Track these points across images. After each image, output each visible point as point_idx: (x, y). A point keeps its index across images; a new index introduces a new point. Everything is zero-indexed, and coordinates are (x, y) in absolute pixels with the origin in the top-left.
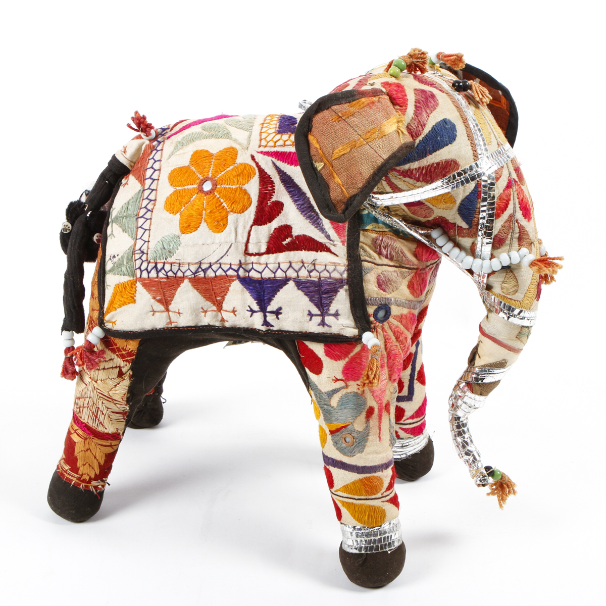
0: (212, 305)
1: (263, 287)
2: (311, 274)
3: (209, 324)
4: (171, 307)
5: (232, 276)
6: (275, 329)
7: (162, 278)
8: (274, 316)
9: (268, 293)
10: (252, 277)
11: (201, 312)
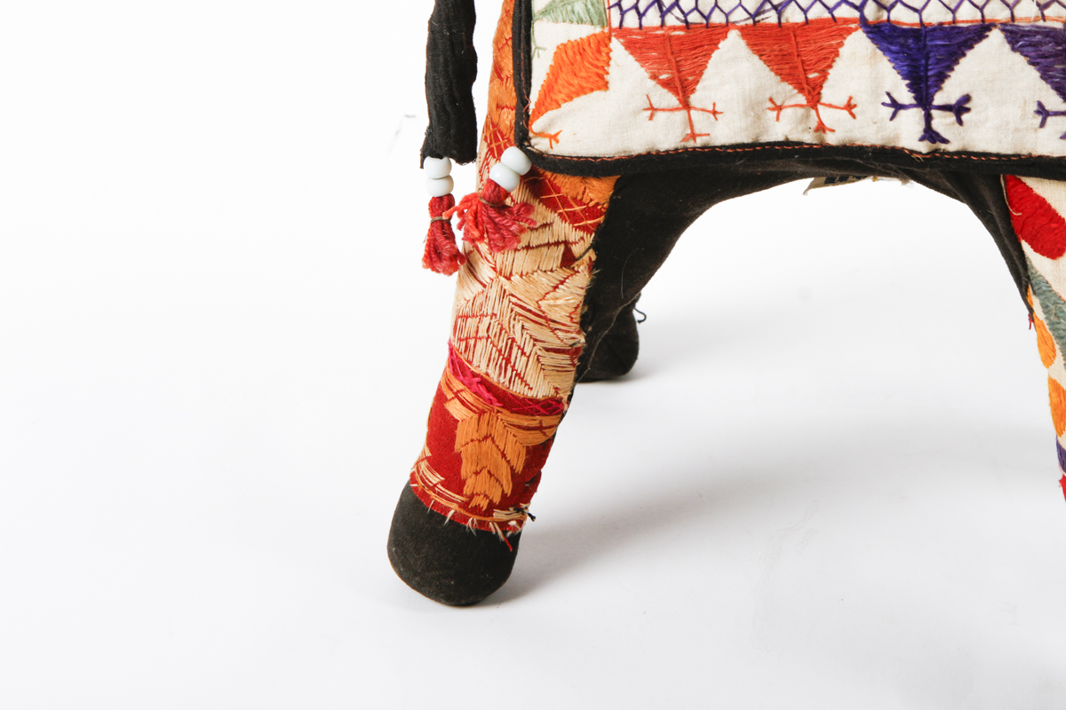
0: (796, 91)
1: (925, 46)
2: (1046, 12)
3: (787, 139)
4: (694, 99)
5: (846, 21)
6: (951, 148)
7: (675, 28)
8: (951, 117)
9: (938, 61)
10: (898, 23)
11: (769, 109)
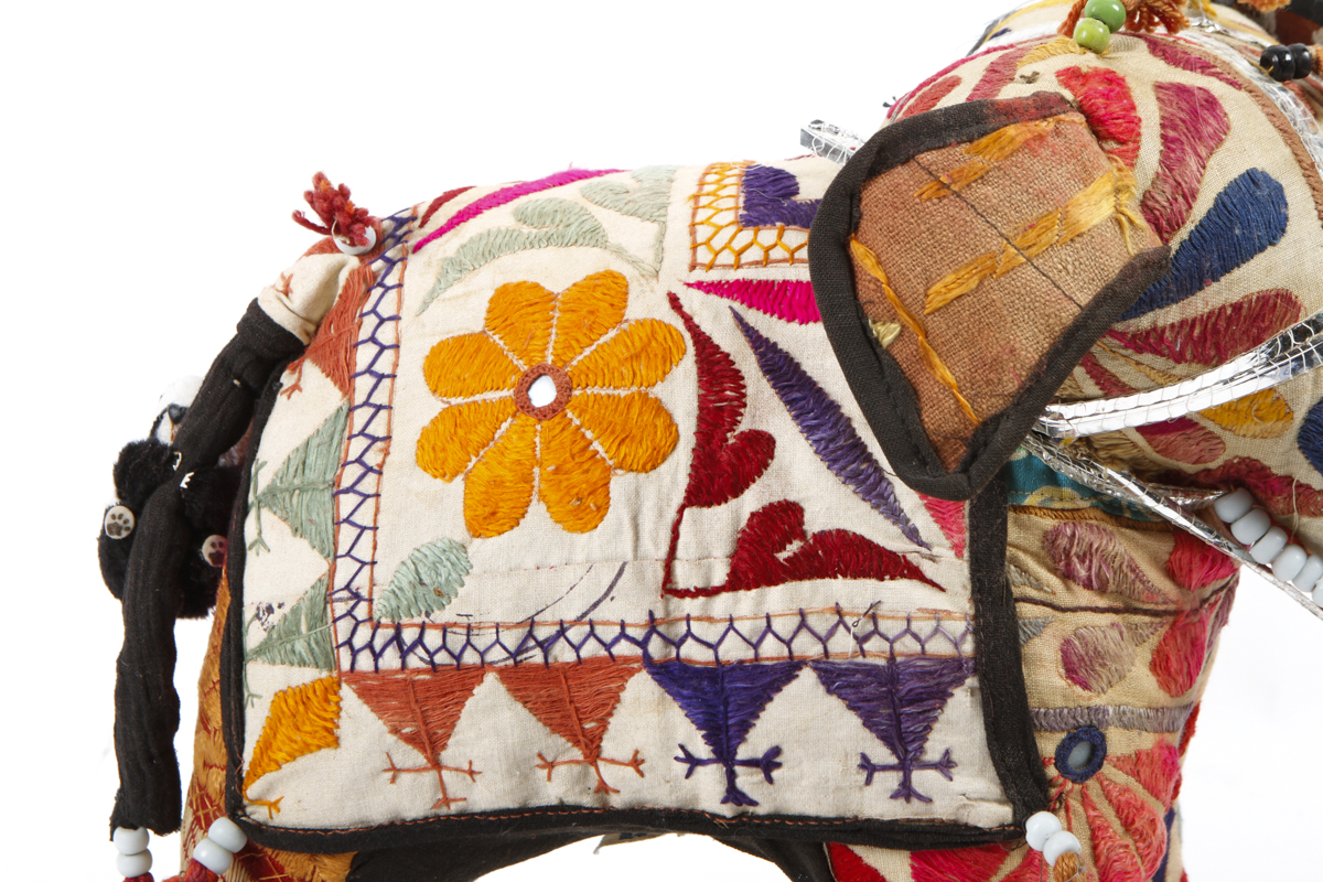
0: (570, 744)
1: (723, 689)
2: (866, 646)
3: (562, 802)
4: (446, 756)
5: (627, 659)
6: (761, 810)
7: (418, 671)
8: (759, 776)
9: (740, 707)
10: (690, 661)
11: (538, 766)
